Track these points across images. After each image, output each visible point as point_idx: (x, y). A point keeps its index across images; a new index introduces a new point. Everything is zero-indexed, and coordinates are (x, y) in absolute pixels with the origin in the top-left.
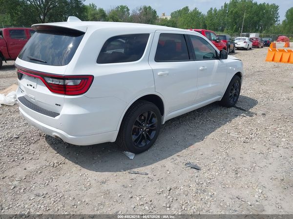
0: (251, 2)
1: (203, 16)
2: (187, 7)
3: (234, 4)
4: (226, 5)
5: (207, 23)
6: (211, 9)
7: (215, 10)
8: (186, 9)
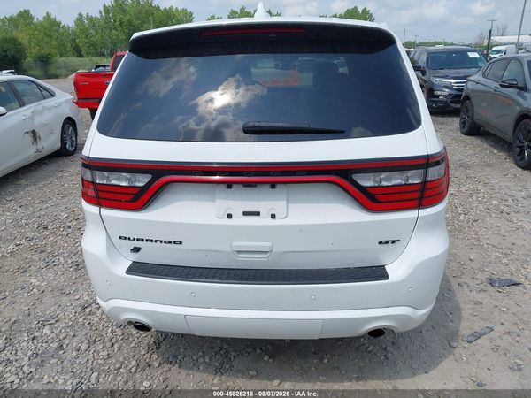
0: (151, 4)
1: (66, 29)
2: (27, 12)
3: (120, 7)
4: (106, 9)
5: (81, 42)
6: (80, 15)
7: (90, 19)
8: (25, 15)
